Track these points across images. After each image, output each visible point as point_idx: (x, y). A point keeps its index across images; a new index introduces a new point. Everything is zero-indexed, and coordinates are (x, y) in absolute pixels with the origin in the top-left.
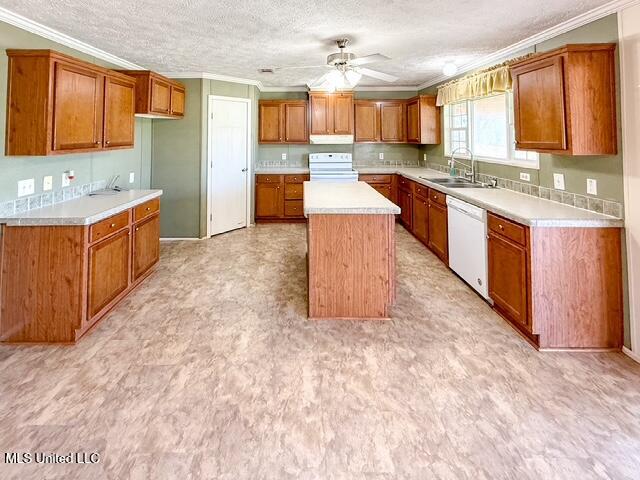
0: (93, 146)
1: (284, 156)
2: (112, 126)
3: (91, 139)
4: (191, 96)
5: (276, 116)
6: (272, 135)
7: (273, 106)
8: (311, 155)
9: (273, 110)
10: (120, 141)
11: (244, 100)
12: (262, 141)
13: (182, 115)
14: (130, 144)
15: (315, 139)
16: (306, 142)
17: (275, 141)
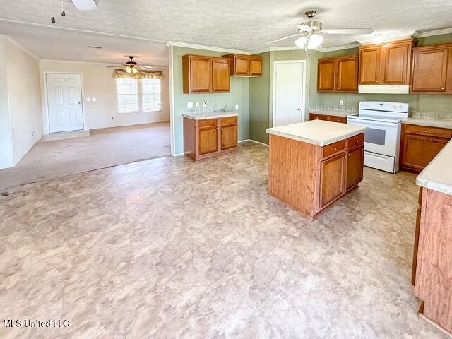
0: (206, 91)
1: (342, 103)
2: (216, 81)
3: (207, 87)
4: (265, 63)
5: (330, 71)
6: (327, 86)
7: (329, 62)
8: (361, 103)
9: (329, 66)
10: (221, 88)
11: (300, 61)
12: (321, 90)
13: (259, 74)
14: (228, 91)
15: (363, 89)
16: (355, 91)
17: (330, 90)
